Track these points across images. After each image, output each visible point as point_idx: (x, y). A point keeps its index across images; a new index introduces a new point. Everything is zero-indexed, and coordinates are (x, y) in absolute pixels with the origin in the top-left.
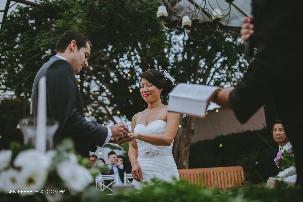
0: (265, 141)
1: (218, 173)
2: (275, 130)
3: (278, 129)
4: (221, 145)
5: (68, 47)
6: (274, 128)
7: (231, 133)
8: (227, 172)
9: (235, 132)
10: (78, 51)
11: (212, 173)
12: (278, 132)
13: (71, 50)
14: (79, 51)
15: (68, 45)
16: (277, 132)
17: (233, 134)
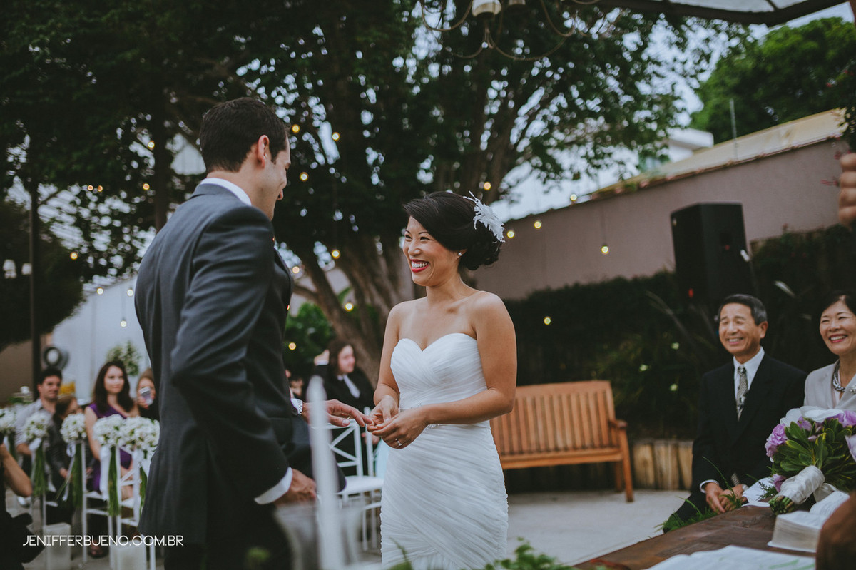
0: (669, 312)
1: (546, 399)
2: (724, 321)
3: (731, 317)
4: (547, 321)
5: (251, 156)
6: (722, 316)
7: (571, 283)
8: (569, 398)
9: (583, 281)
10: (272, 164)
11: (529, 401)
12: (734, 325)
13: (259, 162)
14: (275, 164)
15: (248, 150)
16: (731, 327)
17: (577, 285)
